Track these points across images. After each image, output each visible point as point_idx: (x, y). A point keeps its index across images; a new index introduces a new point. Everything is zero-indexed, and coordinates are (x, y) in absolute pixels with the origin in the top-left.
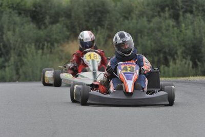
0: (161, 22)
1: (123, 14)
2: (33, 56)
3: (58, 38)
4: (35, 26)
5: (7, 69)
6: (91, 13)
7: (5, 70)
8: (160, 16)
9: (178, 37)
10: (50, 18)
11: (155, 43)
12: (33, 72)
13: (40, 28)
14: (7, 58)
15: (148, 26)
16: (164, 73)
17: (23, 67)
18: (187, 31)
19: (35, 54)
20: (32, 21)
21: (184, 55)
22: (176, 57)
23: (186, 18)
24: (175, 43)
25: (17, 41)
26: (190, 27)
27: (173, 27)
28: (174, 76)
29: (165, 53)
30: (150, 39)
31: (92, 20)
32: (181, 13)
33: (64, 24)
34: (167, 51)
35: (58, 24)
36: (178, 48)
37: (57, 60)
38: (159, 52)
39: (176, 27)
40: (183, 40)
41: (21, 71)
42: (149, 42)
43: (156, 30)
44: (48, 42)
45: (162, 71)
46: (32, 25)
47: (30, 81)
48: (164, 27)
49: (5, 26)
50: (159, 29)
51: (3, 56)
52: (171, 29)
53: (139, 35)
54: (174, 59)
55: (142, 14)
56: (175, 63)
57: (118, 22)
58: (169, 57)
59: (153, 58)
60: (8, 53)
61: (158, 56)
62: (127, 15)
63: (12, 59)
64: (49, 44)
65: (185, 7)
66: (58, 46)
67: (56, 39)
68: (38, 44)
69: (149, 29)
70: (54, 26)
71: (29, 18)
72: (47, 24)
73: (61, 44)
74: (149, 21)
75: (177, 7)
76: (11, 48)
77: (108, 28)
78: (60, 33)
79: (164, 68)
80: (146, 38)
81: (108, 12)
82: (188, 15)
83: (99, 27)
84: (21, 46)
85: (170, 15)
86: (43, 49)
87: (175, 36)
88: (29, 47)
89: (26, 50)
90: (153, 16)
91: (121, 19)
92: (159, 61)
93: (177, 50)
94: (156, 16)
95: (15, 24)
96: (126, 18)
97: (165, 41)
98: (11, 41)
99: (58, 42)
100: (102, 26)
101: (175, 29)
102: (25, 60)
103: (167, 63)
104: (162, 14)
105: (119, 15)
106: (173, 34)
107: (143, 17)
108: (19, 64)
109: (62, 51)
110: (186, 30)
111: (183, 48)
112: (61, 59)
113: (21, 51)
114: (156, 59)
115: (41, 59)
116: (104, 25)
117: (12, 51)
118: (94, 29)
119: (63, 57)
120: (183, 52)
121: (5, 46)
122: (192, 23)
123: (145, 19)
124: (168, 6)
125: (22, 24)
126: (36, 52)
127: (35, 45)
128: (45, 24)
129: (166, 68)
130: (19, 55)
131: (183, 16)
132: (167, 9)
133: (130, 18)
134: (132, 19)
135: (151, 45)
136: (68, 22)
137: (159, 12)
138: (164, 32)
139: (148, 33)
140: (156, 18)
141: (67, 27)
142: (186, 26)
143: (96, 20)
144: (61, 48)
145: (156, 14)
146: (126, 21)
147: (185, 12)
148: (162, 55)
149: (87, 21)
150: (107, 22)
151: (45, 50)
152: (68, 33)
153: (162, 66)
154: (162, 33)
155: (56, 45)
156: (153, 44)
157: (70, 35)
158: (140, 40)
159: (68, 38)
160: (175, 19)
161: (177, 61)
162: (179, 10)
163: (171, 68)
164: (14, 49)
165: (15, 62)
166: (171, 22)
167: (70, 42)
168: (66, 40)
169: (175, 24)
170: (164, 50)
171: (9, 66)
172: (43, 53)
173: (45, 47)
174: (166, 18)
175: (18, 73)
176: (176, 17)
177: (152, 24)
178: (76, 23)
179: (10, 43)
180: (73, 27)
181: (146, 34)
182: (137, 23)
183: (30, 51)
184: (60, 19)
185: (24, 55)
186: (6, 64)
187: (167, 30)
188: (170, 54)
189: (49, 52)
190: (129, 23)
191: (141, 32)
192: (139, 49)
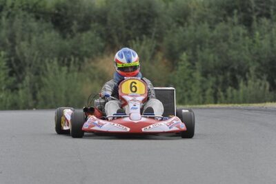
0: (227, 30)
1: (177, 19)
2: (55, 74)
3: (89, 50)
4: (58, 34)
5: (20, 92)
6: (134, 17)
7: (17, 94)
8: (226, 21)
9: (250, 49)
10: (79, 24)
11: (220, 58)
12: (55, 97)
13: (64, 37)
14: (21, 77)
15: (211, 35)
16: (232, 97)
17: (43, 89)
18: (263, 42)
19: (57, 72)
20: (55, 28)
21: (259, 74)
22: (247, 76)
23: (261, 24)
24: (247, 58)
25: (33, 55)
26: (267, 36)
27: (244, 35)
28: (245, 102)
29: (233, 70)
30: (213, 52)
31: (135, 27)
32: (254, 17)
33: (98, 32)
34: (236, 68)
35: (89, 32)
36: (250, 64)
37: (88, 80)
38: (224, 69)
39: (248, 35)
40: (257, 54)
41: (39, 95)
42: (212, 56)
43: (221, 40)
44: (75, 56)
45: (230, 95)
47: (51, 108)
48: (232, 36)
49: (18, 34)
50: (225, 39)
51: (14, 74)
52: (241, 38)
53: (198, 46)
54: (246, 79)
55: (201, 19)
56: (247, 85)
57: (169, 29)
58: (238, 77)
59: (217, 77)
60: (21, 70)
61: (223, 74)
62: (182, 20)
63: (27, 78)
64: (77, 59)
65: (259, 9)
66: (89, 62)
67: (86, 52)
68: (62, 59)
69: (212, 38)
70: (84, 35)
71: (50, 24)
72: (75, 31)
73: (93, 59)
74: (212, 28)
75: (249, 10)
76: (25, 64)
77: (156, 38)
78: (92, 43)
79: (232, 90)
80: (207, 50)
81: (157, 15)
82: (264, 20)
83: (144, 36)
84: (39, 61)
85: (240, 20)
86: (68, 65)
87: (247, 48)
88: (49, 62)
89: (46, 66)
90: (217, 21)
91: (175, 25)
92: (225, 82)
93: (249, 67)
94: (221, 21)
95: (31, 31)
96: (181, 23)
97: (233, 54)
98: (26, 55)
99: (89, 56)
100: (148, 34)
101: (247, 38)
102: (44, 80)
103: (235, 84)
104: (229, 19)
105: (171, 20)
106: (244, 45)
107: (203, 22)
108: (37, 85)
109: (95, 68)
110: (261, 39)
111: (258, 65)
112: (93, 79)
113: (39, 68)
114: (221, 78)
115: (66, 78)
116: (151, 34)
117: (27, 68)
118: (137, 38)
119: (96, 76)
120: (258, 70)
121: (17, 61)
122: (269, 31)
123: (206, 25)
124: (236, 7)
125: (41, 32)
126: (60, 70)
127: (59, 60)
128: (71, 31)
129: (235, 91)
130: (37, 74)
131: (257, 21)
132: (236, 11)
133: (186, 24)
134: (188, 25)
135: (215, 60)
136: (103, 29)
137: (225, 16)
138: (232, 42)
139: (210, 44)
140: (221, 24)
141: (101, 36)
142: (261, 35)
143: (140, 26)
144: (93, 64)
146: (181, 28)
147: (260, 16)
148: (228, 74)
149: (128, 28)
150: (155, 30)
151: (72, 66)
152: (102, 44)
153: (230, 89)
154: (229, 44)
155: (86, 60)
157: (105, 46)
158: (199, 53)
159: (102, 51)
160: (246, 25)
161: (250, 82)
162: (252, 13)
163: (241, 91)
164: (30, 66)
165: (30, 83)
166: (242, 30)
167: (105, 56)
168: (100, 53)
169: (246, 32)
170: (232, 67)
171: (23, 88)
172: (68, 71)
173: (72, 62)
174: (234, 24)
175: (35, 98)
176: (247, 22)
177: (215, 32)
178: (113, 31)
179: (25, 58)
180: (110, 36)
181: (207, 45)
182: (195, 31)
183: (51, 68)
184: (92, 25)
185: (43, 74)
186: (20, 85)
187: (236, 40)
188: (240, 73)
189: (77, 69)
190: (184, 30)
191: (200, 42)
192: (198, 65)
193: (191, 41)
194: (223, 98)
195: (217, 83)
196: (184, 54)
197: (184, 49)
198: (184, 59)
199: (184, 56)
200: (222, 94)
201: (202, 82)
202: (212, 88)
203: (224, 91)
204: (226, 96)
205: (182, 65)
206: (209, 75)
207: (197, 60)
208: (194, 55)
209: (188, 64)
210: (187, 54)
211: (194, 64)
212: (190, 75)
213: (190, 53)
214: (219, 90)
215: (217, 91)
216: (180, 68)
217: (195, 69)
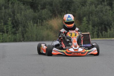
0: (102, 8)
1: (82, 3)
2: (32, 27)
3: (46, 17)
4: (32, 10)
5: (17, 35)
6: (64, 3)
7: (16, 35)
8: (102, 4)
9: (112, 16)
10: (41, 6)
11: (99, 19)
12: (32, 36)
13: (35, 12)
14: (17, 28)
15: (95, 10)
16: (105, 35)
17: (27, 33)
19: (33, 26)
20: (31, 8)
22: (111, 27)
24: (111, 19)
25: (23, 19)
27: (109, 10)
28: (110, 37)
30: (97, 17)
31: (64, 7)
33: (49, 9)
34: (106, 23)
35: (45, 10)
36: (112, 21)
37: (45, 29)
38: (101, 24)
39: (111, 10)
41: (25, 36)
42: (96, 18)
43: (100, 12)
44: (40, 19)
45: (104, 35)
46: (31, 10)
47: (30, 41)
48: (104, 10)
49: (16, 11)
50: (102, 11)
51: (15, 27)
52: (108, 11)
53: (91, 15)
54: (110, 28)
55: (92, 3)
56: (111, 30)
57: (78, 8)
58: (107, 27)
59: (98, 27)
60: (17, 26)
61: (101, 26)
62: (84, 4)
63: (20, 29)
64: (41, 21)
66: (46, 22)
67: (44, 17)
68: (34, 21)
69: (96, 11)
70: (43, 11)
71: (29, 6)
72: (39, 9)
73: (47, 21)
74: (96, 7)
76: (19, 23)
77: (73, 11)
78: (47, 14)
79: (105, 33)
80: (94, 16)
81: (73, 2)
83: (68, 11)
84: (25, 22)
85: (107, 3)
86: (37, 23)
87: (110, 15)
88: (29, 22)
89: (28, 24)
90: (98, 4)
91: (81, 6)
92: (102, 29)
93: (111, 23)
94: (100, 4)
95: (21, 9)
96: (83, 5)
97: (105, 18)
98: (19, 19)
99: (45, 19)
100: (70, 10)
102: (27, 29)
103: (106, 30)
104: (103, 3)
105: (79, 4)
106: (109, 14)
107: (92, 5)
108: (24, 32)
109: (48, 24)
112: (47, 29)
113: (25, 25)
114: (100, 28)
115: (36, 29)
116: (71, 10)
117: (20, 25)
118: (65, 12)
119: (49, 28)
121: (16, 22)
123: (94, 6)
125: (25, 10)
126: (33, 25)
127: (33, 21)
128: (38, 9)
129: (106, 33)
130: (24, 27)
133: (85, 6)
134: (86, 6)
135: (97, 20)
136: (51, 8)
137: (101, 2)
138: (104, 13)
139: (95, 13)
140: (100, 5)
141: (50, 11)
143: (66, 7)
144: (47, 22)
145: (100, 3)
146: (83, 7)
148: (103, 26)
149: (61, 7)
150: (72, 8)
151: (38, 24)
152: (51, 15)
153: (104, 32)
154: (103, 13)
155: (44, 21)
156: (98, 19)
157: (52, 15)
158: (91, 17)
159: (51, 17)
160: (110, 6)
161: (112, 29)
162: (112, 1)
163: (108, 33)
164: (21, 24)
165: (21, 31)
166: (108, 8)
167: (52, 19)
168: (50, 18)
169: (110, 8)
170: (104, 23)
171: (18, 33)
172: (37, 25)
173: (38, 22)
174: (105, 5)
175: (23, 37)
176: (111, 4)
177: (97, 9)
178: (55, 9)
179: (19, 20)
180: (54, 11)
181: (94, 14)
182: (89, 8)
183: (30, 24)
184: (47, 7)
185: (27, 27)
186: (17, 32)
187: (106, 12)
188: (108, 25)
189: (41, 25)
190: (85, 8)
191: (91, 13)
192: (90, 22)
193: (88, 13)
194: (101, 36)
195: (99, 30)
196: (85, 18)
197: (85, 16)
198: (85, 20)
199: (85, 19)
200: (100, 34)
201: (92, 29)
202: (97, 31)
203: (101, 33)
204: (102, 35)
205: (84, 23)
206: (95, 26)
207: (90, 20)
208: (89, 18)
209: (86, 22)
210: (86, 18)
211: (89, 22)
212: (87, 26)
213: (87, 17)
214: (100, 32)
215: (98, 33)
216: (83, 24)
217: (90, 24)
